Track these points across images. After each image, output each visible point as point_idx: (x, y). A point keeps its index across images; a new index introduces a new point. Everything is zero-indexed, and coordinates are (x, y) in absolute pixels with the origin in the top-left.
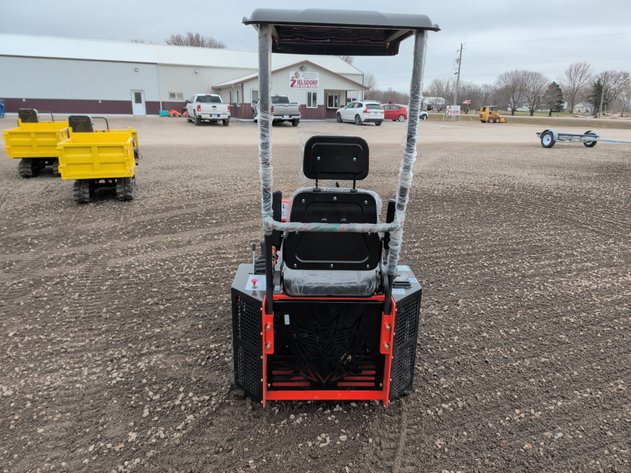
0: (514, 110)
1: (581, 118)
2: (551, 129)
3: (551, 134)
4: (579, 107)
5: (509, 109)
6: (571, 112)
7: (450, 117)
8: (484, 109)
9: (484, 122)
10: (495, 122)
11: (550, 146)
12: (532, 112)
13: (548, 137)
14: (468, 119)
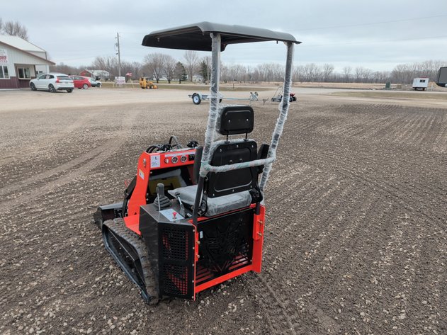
0: (158, 80)
1: (198, 85)
2: (198, 92)
3: (198, 95)
4: (195, 77)
5: (154, 79)
6: (191, 81)
7: (118, 85)
8: (142, 80)
9: (143, 88)
10: (151, 88)
11: (198, 103)
12: (169, 81)
13: (196, 97)
14: (131, 86)
